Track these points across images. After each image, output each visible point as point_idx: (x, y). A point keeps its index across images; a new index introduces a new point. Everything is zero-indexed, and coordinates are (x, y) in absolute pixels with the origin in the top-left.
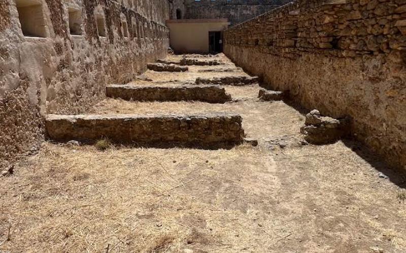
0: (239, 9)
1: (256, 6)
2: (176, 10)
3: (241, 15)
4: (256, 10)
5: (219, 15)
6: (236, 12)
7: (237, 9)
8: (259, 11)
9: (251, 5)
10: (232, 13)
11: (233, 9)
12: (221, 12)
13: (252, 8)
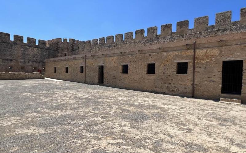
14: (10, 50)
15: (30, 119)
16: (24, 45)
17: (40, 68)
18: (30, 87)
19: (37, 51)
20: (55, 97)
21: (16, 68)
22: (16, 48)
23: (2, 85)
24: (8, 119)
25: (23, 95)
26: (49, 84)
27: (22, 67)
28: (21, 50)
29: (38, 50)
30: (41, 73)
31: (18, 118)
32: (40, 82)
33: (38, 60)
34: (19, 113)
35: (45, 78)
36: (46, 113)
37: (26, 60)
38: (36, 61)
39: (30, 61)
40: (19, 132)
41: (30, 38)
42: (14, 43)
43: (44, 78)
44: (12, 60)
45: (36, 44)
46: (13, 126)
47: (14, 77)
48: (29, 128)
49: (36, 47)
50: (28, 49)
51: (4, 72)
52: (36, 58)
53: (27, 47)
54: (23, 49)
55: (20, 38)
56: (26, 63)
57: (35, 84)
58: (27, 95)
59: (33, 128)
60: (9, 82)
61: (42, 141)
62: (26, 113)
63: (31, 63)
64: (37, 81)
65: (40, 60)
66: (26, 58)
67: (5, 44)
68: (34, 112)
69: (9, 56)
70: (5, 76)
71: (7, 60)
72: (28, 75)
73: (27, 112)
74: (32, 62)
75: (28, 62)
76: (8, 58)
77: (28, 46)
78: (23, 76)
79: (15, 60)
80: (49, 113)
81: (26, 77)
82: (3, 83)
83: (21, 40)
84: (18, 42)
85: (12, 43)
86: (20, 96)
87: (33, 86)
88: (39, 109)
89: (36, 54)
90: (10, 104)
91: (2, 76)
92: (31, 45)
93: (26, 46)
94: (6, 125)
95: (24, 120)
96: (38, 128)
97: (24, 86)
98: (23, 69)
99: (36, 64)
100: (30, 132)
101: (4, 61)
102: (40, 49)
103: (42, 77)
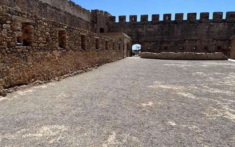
0: (145, 27)
1: (158, 25)
2: (99, 29)
3: (146, 31)
4: (157, 28)
5: (130, 32)
6: (143, 30)
7: (143, 28)
8: (160, 28)
9: (154, 24)
10: (140, 30)
11: (140, 27)
12: (132, 30)
13: (154, 26)
14: (196, 29)
15: (190, 89)
16: (209, 22)
17: (225, 47)
18: (206, 68)
19: (224, 26)
20: (224, 79)
21: (200, 48)
22: (201, 27)
23: (185, 64)
24: (177, 86)
25: (196, 74)
26: (230, 66)
27: (205, 47)
28: (206, 28)
29: (225, 24)
30: (224, 53)
31: (183, 87)
32: (221, 63)
33: (224, 38)
34: (185, 84)
35: (229, 60)
36: (205, 88)
37: (210, 39)
38: (220, 39)
39: (214, 39)
40: (179, 93)
41: (216, 12)
42: (200, 21)
43: (227, 60)
44: (196, 40)
45: (223, 18)
46: (177, 90)
47: (195, 58)
48: (186, 93)
49: (222, 22)
50: (213, 25)
51: (188, 53)
52: (222, 36)
53: (212, 24)
54: (207, 27)
55: (206, 15)
56: (210, 42)
57: (213, 65)
58: (199, 74)
59: (189, 94)
60: (191, 62)
61: (190, 101)
62: (190, 86)
63: (215, 42)
64: (217, 62)
65: (226, 37)
66: (210, 37)
67: (192, 24)
68: (196, 86)
69: (194, 36)
70: (189, 57)
71: (192, 40)
72: (209, 56)
73: (192, 85)
74: (217, 40)
75: (212, 41)
76: (193, 38)
77: (213, 22)
78: (204, 57)
79: (199, 40)
80: (207, 89)
81: (208, 58)
82: (186, 63)
83: (207, 17)
84: (204, 20)
85: (198, 22)
86: (194, 74)
87: (209, 67)
88: (202, 85)
89: (222, 31)
90: (183, 78)
91: (186, 57)
92: (217, 21)
93: (211, 22)
94: (174, 88)
95: (186, 89)
96: (192, 95)
97: (201, 66)
98: (206, 49)
99: (220, 43)
100: (185, 95)
101: (190, 41)
102: (228, 23)
103: (224, 58)
